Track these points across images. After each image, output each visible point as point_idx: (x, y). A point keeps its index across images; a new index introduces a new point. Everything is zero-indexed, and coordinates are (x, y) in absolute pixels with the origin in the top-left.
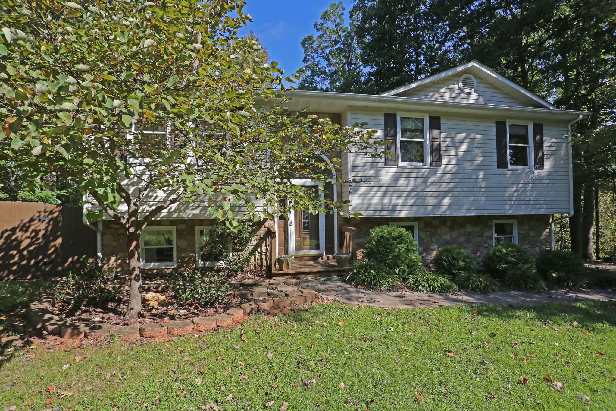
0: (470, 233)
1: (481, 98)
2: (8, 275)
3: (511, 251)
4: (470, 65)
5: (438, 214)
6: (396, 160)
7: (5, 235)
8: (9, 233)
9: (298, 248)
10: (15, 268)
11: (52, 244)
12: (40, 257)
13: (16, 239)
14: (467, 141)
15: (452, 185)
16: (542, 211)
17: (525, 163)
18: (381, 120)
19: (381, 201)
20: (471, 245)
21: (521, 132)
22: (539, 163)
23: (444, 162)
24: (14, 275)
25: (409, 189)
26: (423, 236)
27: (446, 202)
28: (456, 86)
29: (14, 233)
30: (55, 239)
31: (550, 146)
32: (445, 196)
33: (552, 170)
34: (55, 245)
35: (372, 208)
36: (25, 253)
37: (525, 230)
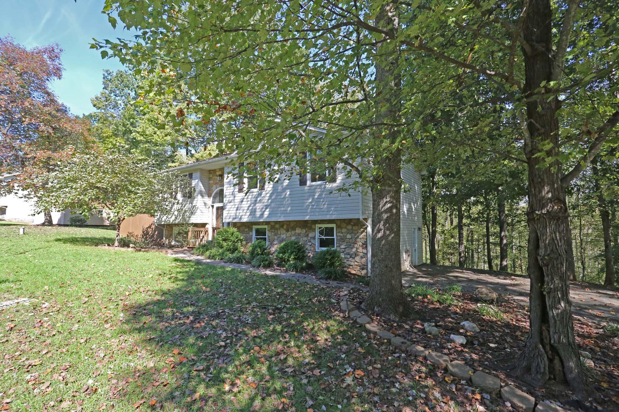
0: (299, 234)
6: (242, 189)
23: (266, 187)
26: (270, 235)
32: (266, 209)
33: (343, 181)
37: (342, 233)
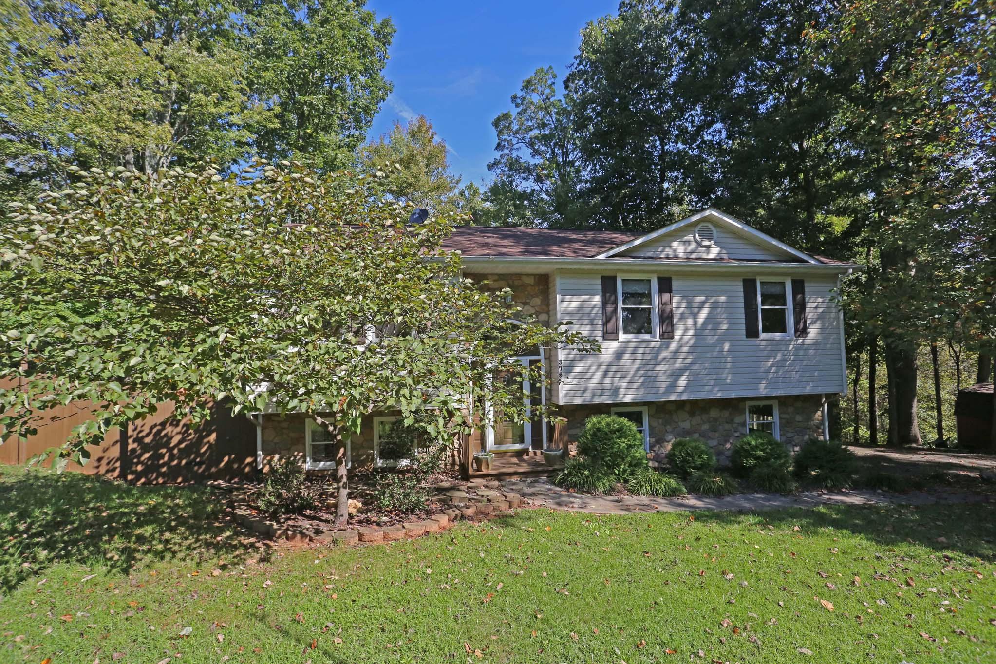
0: (716, 420)
1: (724, 252)
2: (156, 479)
3: (762, 444)
4: (707, 213)
5: (672, 398)
6: (617, 333)
7: (155, 430)
8: (159, 427)
9: (498, 442)
10: (164, 469)
11: (206, 440)
12: (193, 456)
13: (166, 435)
14: (707, 305)
15: (689, 360)
16: (808, 390)
17: (783, 330)
18: (598, 284)
19: (601, 383)
20: (717, 434)
21: (776, 290)
22: (802, 332)
23: (678, 334)
24: (163, 478)
25: (635, 368)
26: (655, 424)
27: (683, 382)
28: (690, 237)
29: (164, 429)
30: (208, 435)
31: (816, 308)
32: (681, 375)
33: (819, 337)
34: (209, 442)
35: (588, 393)
36: (176, 451)
37: (788, 414)
